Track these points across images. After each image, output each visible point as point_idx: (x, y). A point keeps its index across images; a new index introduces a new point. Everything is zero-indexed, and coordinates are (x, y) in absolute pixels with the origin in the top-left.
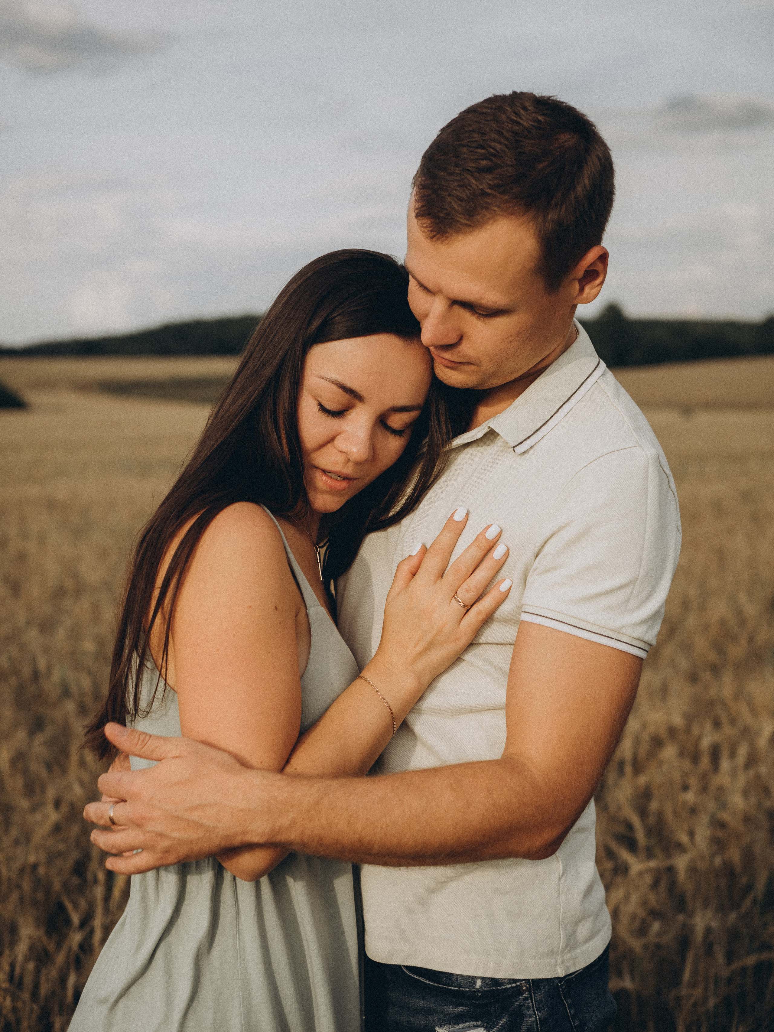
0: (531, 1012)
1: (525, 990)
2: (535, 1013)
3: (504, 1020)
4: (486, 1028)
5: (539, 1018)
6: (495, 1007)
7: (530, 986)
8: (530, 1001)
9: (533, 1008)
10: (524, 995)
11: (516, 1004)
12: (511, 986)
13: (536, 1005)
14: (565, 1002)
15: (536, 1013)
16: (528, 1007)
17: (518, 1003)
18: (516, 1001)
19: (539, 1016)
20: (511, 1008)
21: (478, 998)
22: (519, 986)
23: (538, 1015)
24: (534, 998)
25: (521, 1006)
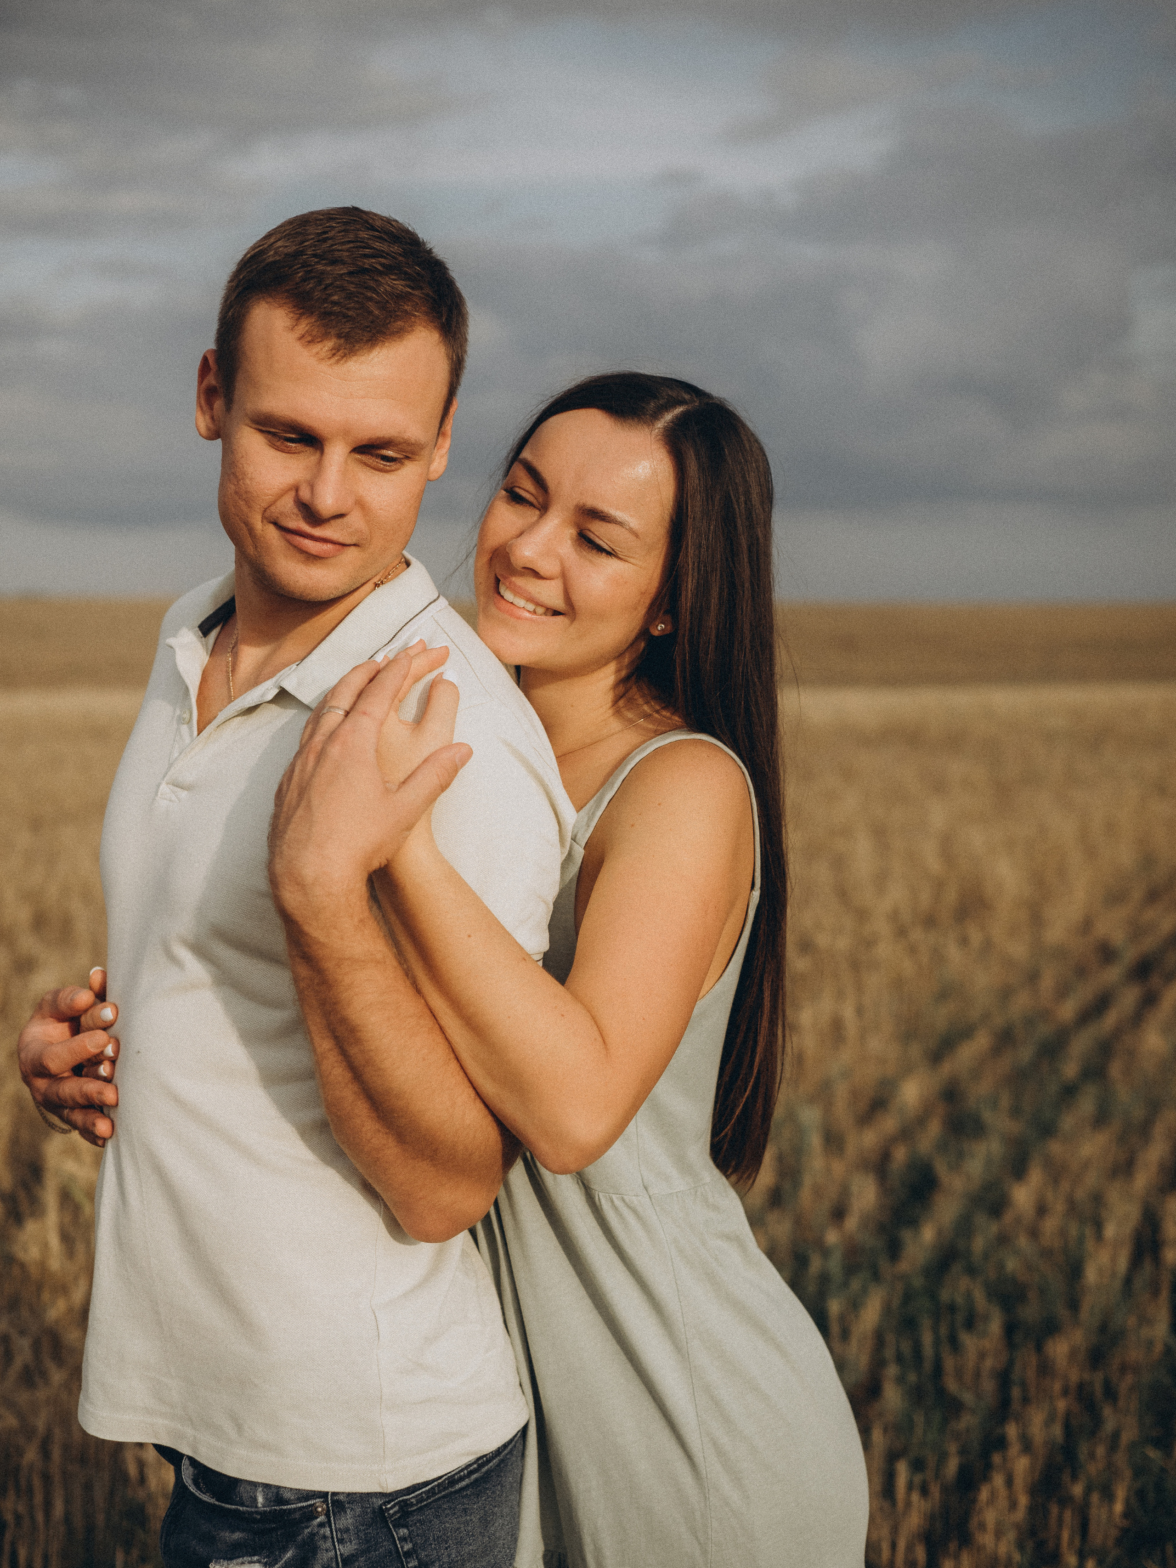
0: (329, 1544)
1: (321, 1512)
2: (335, 1546)
3: (289, 1554)
4: (265, 1564)
5: (341, 1554)
6: (277, 1535)
7: (328, 1507)
8: (328, 1529)
9: (332, 1538)
10: (319, 1520)
11: (307, 1531)
12: (299, 1505)
13: (337, 1535)
14: (394, 1533)
15: (337, 1546)
16: (325, 1537)
17: (309, 1530)
18: (307, 1527)
19: (340, 1551)
20: (300, 1537)
21: (255, 1521)
22: (311, 1505)
23: (339, 1549)
24: (335, 1524)
25: (312, 1535)
